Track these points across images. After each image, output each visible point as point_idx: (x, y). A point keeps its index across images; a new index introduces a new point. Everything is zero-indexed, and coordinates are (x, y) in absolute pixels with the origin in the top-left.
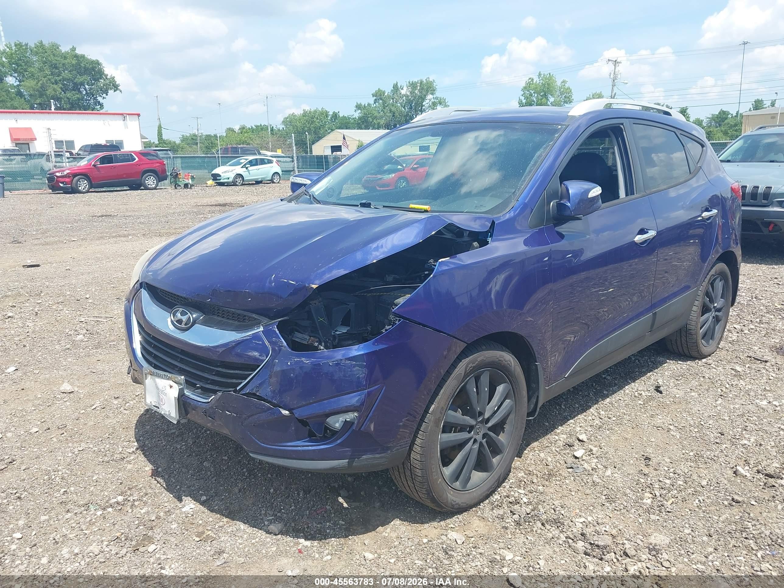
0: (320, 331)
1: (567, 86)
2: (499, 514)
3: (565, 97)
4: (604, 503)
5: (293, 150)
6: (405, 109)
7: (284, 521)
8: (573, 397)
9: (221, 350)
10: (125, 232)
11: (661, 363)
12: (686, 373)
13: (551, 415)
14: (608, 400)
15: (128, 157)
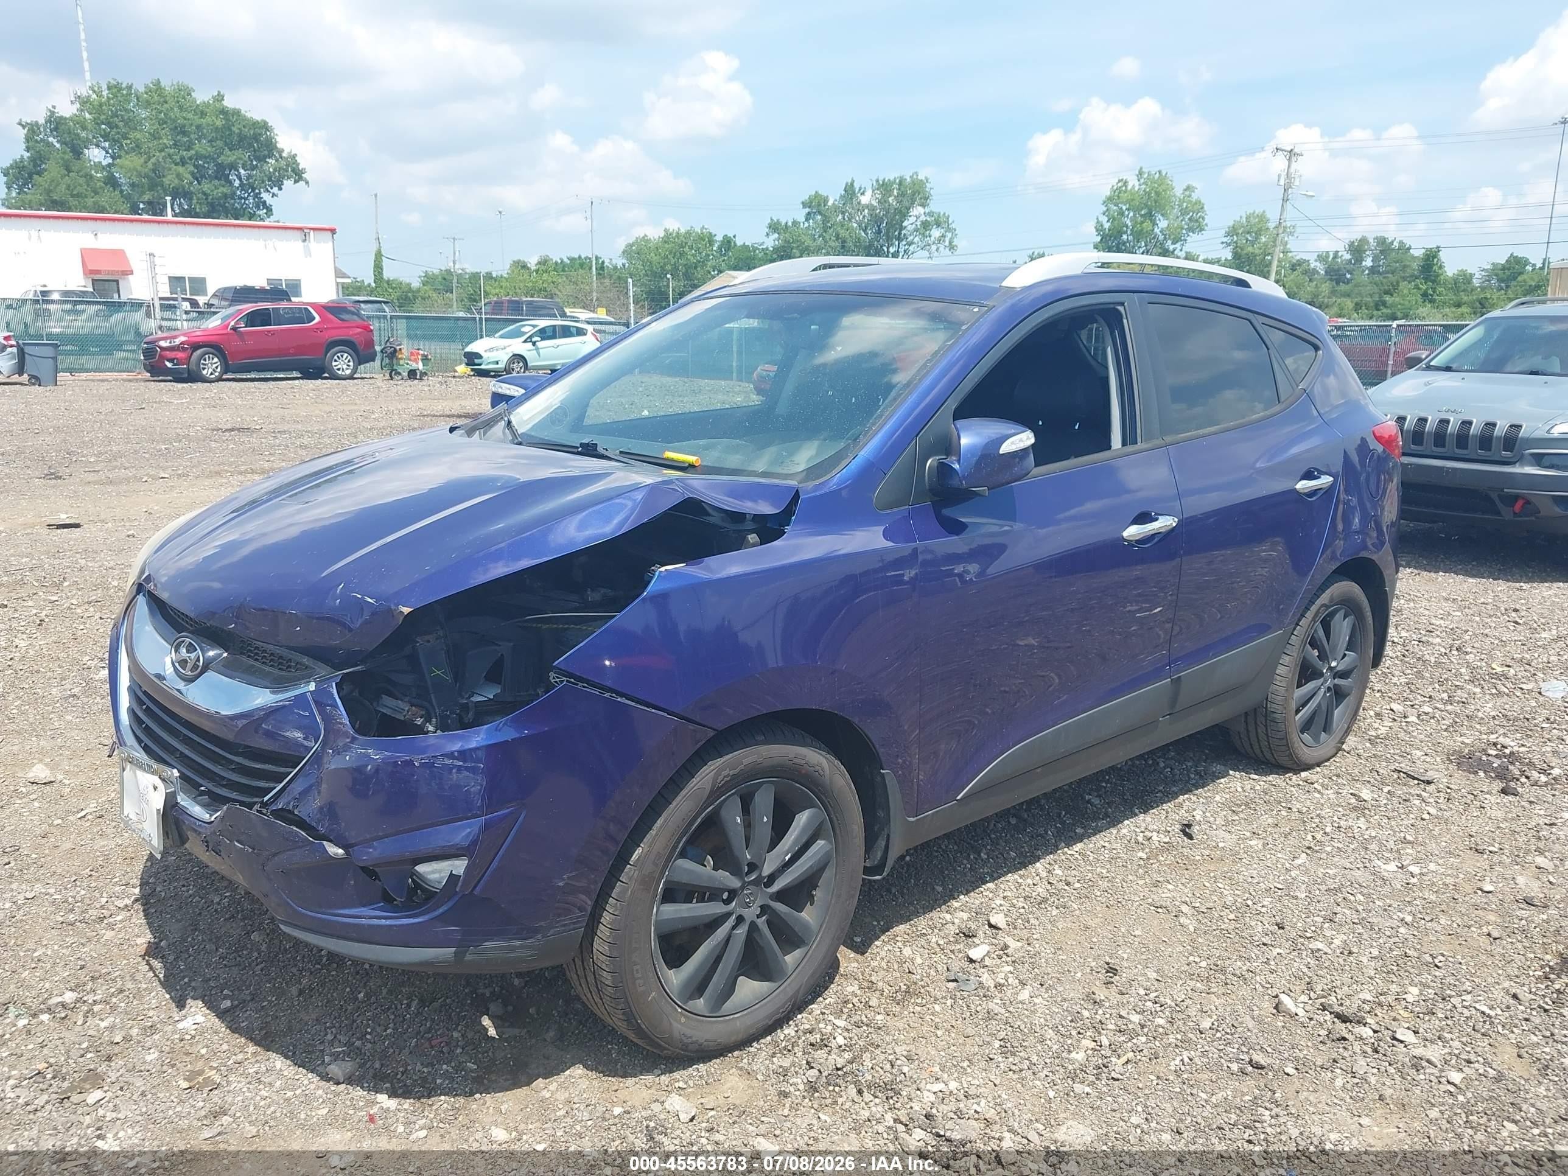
0: (432, 696)
1: (1195, 196)
2: (781, 1067)
3: (1190, 219)
4: (991, 1056)
5: (628, 310)
6: (867, 234)
7: (362, 1057)
8: (1012, 836)
9: (240, 723)
10: (267, 465)
11: (1215, 777)
12: (1257, 800)
13: (955, 870)
14: (1079, 846)
15: (302, 315)
